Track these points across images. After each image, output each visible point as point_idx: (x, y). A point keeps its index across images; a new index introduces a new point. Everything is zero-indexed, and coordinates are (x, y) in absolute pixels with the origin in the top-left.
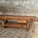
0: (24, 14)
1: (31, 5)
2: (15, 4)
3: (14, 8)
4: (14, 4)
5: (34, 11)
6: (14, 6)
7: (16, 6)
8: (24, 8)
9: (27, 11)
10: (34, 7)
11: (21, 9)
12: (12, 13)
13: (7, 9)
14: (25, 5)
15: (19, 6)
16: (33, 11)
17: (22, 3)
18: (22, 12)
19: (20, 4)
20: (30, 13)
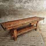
2: (15, 6)
9: (29, 12)
13: (4, 12)
14: (28, 6)
16: (35, 12)
17: (24, 5)
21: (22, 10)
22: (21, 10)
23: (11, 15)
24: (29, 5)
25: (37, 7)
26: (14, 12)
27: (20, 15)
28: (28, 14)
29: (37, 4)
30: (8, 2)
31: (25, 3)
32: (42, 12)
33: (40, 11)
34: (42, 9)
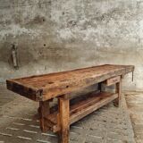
1: (109, 36)
3: (56, 49)
4: (55, 36)
6: (57, 42)
8: (89, 45)
9: (97, 53)
10: (118, 42)
11: (79, 50)
14: (93, 37)
15: (73, 41)
16: (116, 53)
17: (81, 32)
19: (75, 36)
21: (76, 46)
22: (73, 46)
23: (47, 59)
24: (96, 34)
25: (119, 38)
26: (55, 53)
27: (70, 60)
28: (92, 58)
29: (120, 28)
30: (42, 27)
31: (85, 29)
32: (136, 52)
33: (132, 48)
34: (136, 43)
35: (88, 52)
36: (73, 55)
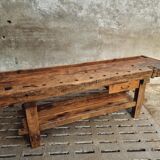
0: (88, 52)
1: (118, 11)
5: (130, 38)
6: (33, 16)
7: (45, 16)
12: (18, 54)
15: (61, 16)
18: (81, 45)
19: (65, 8)
20: (112, 44)
35: (85, 35)
36: (63, 40)
